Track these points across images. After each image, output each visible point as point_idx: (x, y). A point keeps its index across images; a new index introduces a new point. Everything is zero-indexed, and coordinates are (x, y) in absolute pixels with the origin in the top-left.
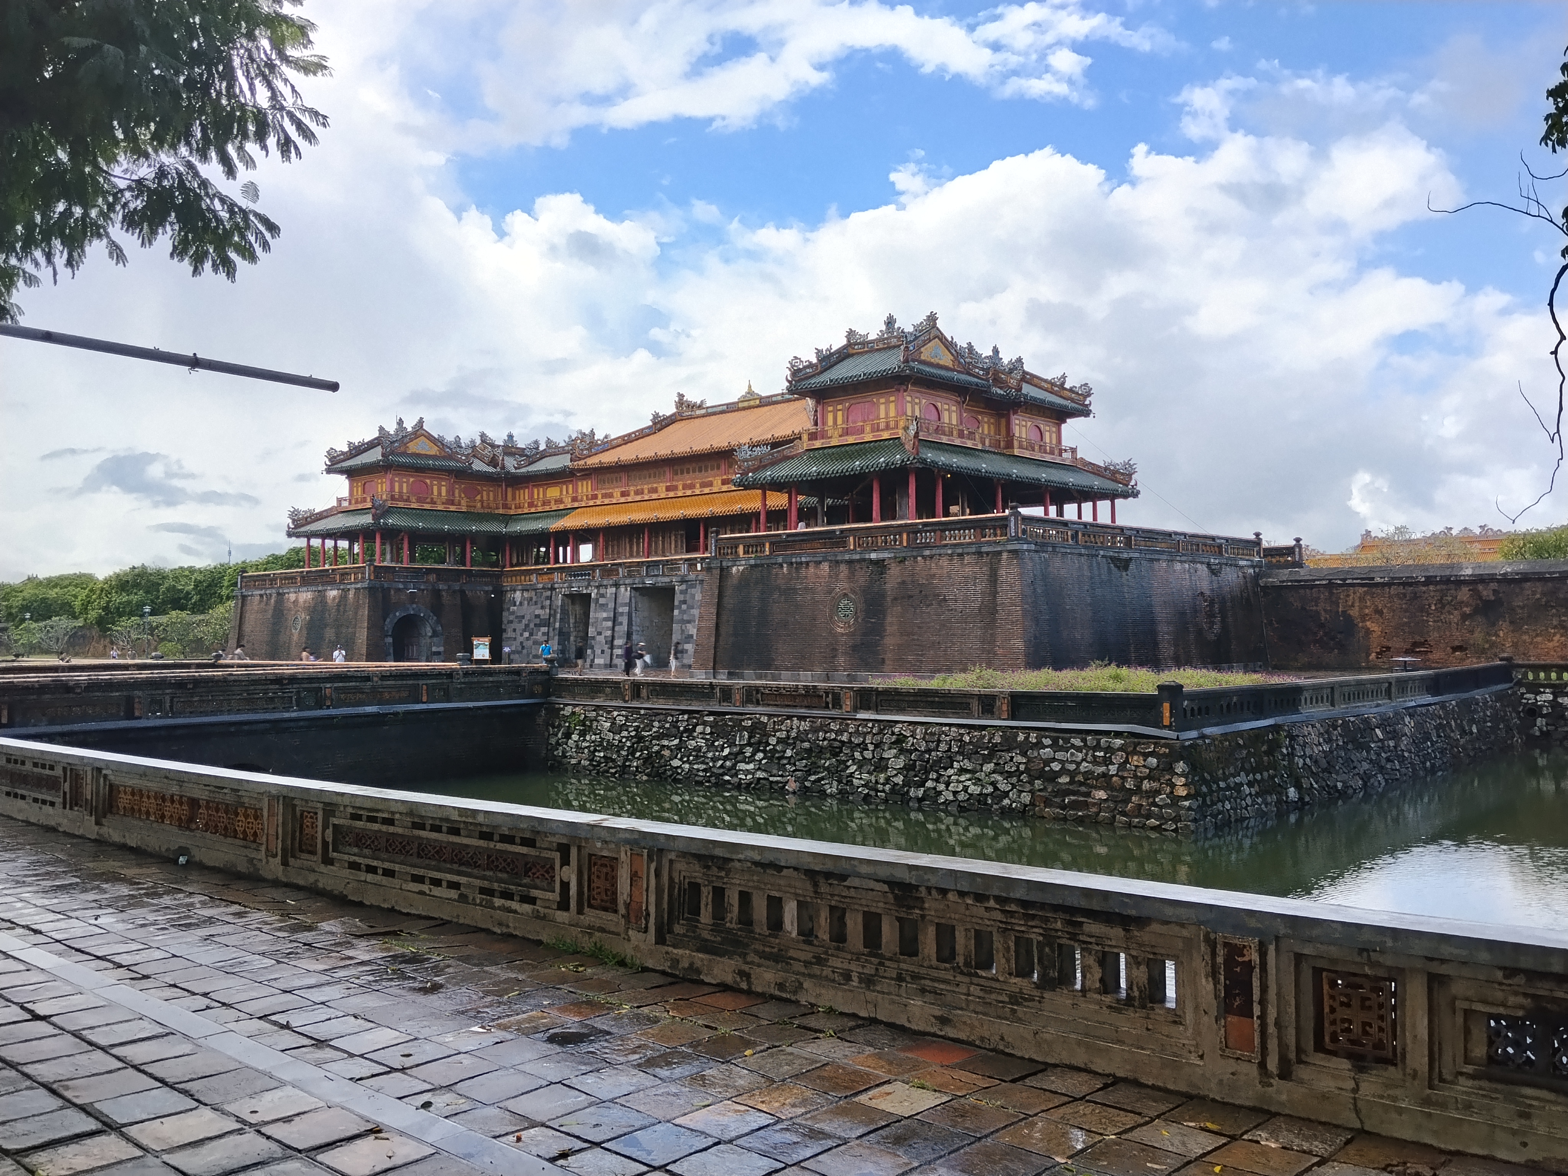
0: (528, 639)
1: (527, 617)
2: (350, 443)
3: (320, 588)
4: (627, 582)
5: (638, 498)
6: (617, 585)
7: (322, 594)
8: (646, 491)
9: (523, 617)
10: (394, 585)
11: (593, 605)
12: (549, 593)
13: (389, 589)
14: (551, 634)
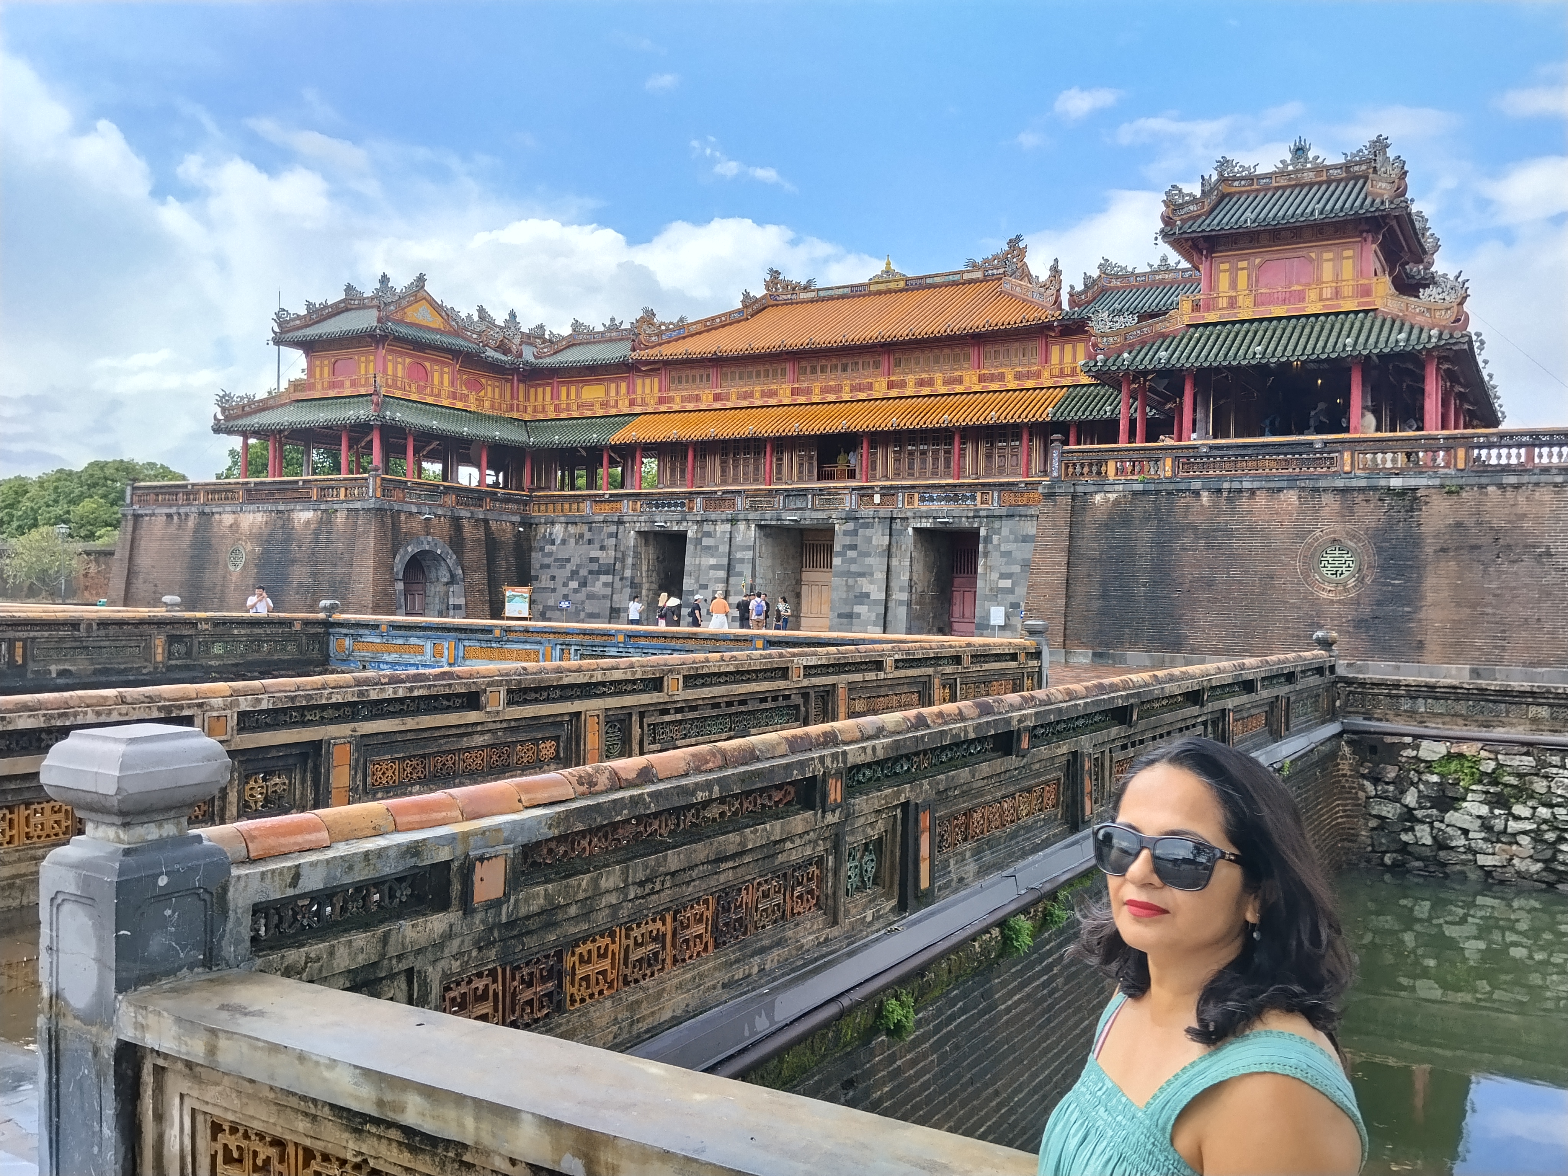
0: (575, 591)
1: (575, 561)
2: (309, 305)
3: (281, 507)
4: (751, 517)
5: (745, 404)
6: (733, 521)
7: (284, 518)
8: (757, 395)
9: (568, 560)
10: (406, 508)
11: (690, 548)
12: (613, 528)
13: (399, 512)
14: (618, 584)
